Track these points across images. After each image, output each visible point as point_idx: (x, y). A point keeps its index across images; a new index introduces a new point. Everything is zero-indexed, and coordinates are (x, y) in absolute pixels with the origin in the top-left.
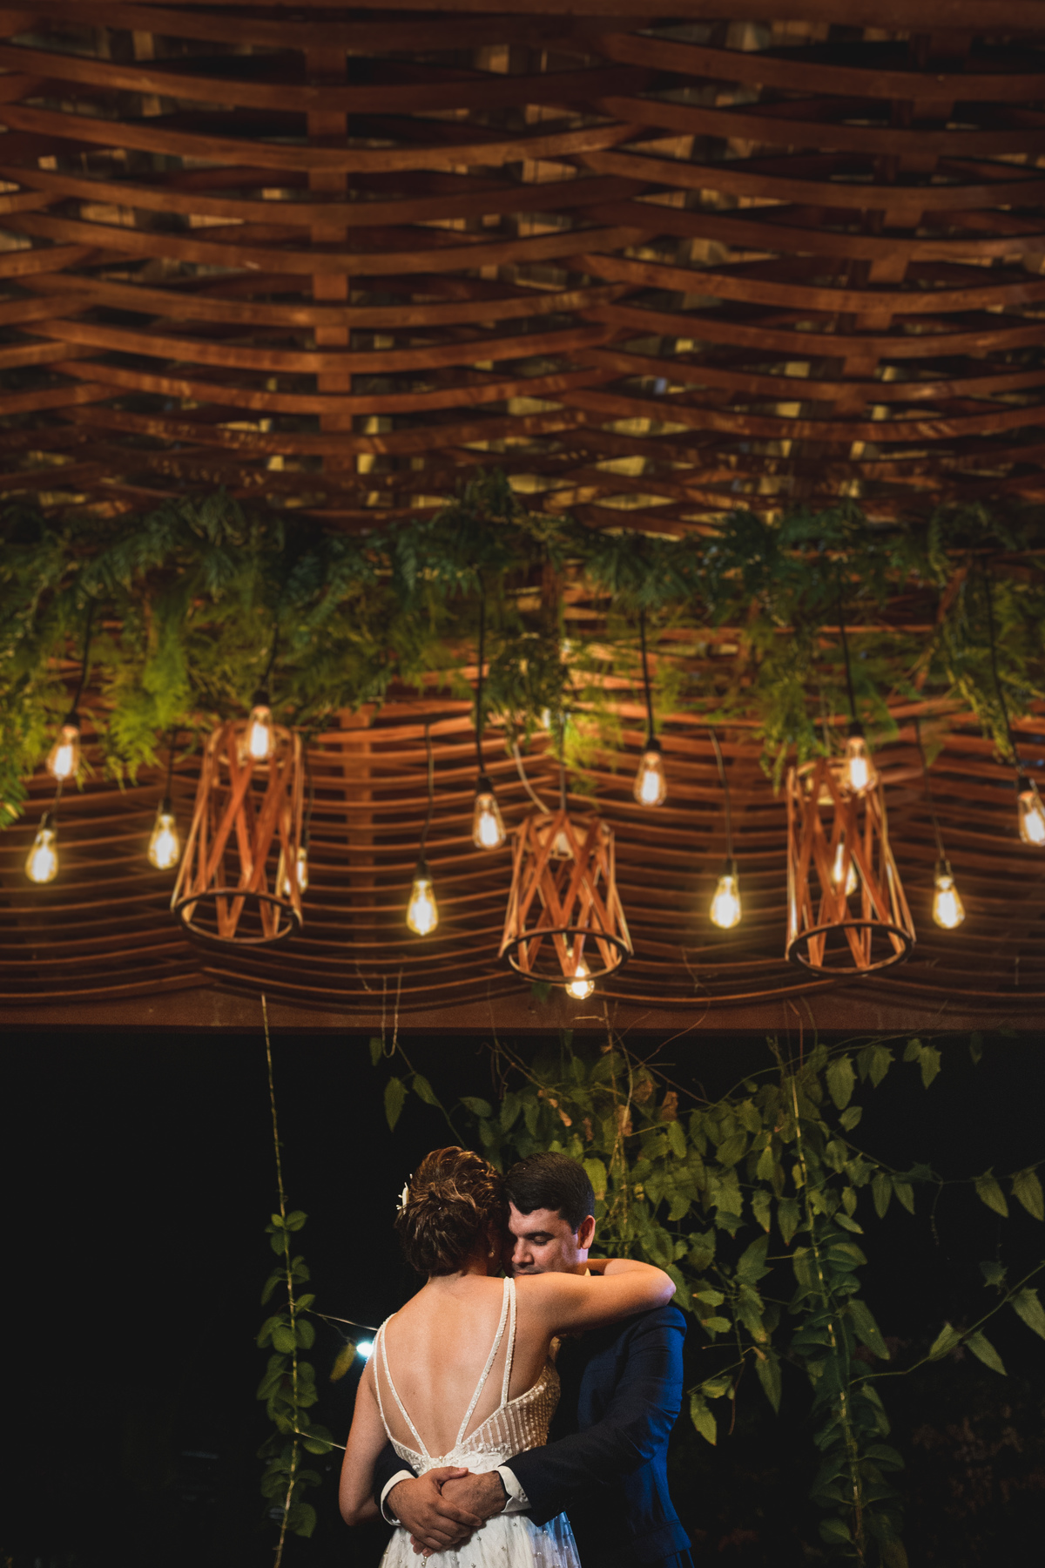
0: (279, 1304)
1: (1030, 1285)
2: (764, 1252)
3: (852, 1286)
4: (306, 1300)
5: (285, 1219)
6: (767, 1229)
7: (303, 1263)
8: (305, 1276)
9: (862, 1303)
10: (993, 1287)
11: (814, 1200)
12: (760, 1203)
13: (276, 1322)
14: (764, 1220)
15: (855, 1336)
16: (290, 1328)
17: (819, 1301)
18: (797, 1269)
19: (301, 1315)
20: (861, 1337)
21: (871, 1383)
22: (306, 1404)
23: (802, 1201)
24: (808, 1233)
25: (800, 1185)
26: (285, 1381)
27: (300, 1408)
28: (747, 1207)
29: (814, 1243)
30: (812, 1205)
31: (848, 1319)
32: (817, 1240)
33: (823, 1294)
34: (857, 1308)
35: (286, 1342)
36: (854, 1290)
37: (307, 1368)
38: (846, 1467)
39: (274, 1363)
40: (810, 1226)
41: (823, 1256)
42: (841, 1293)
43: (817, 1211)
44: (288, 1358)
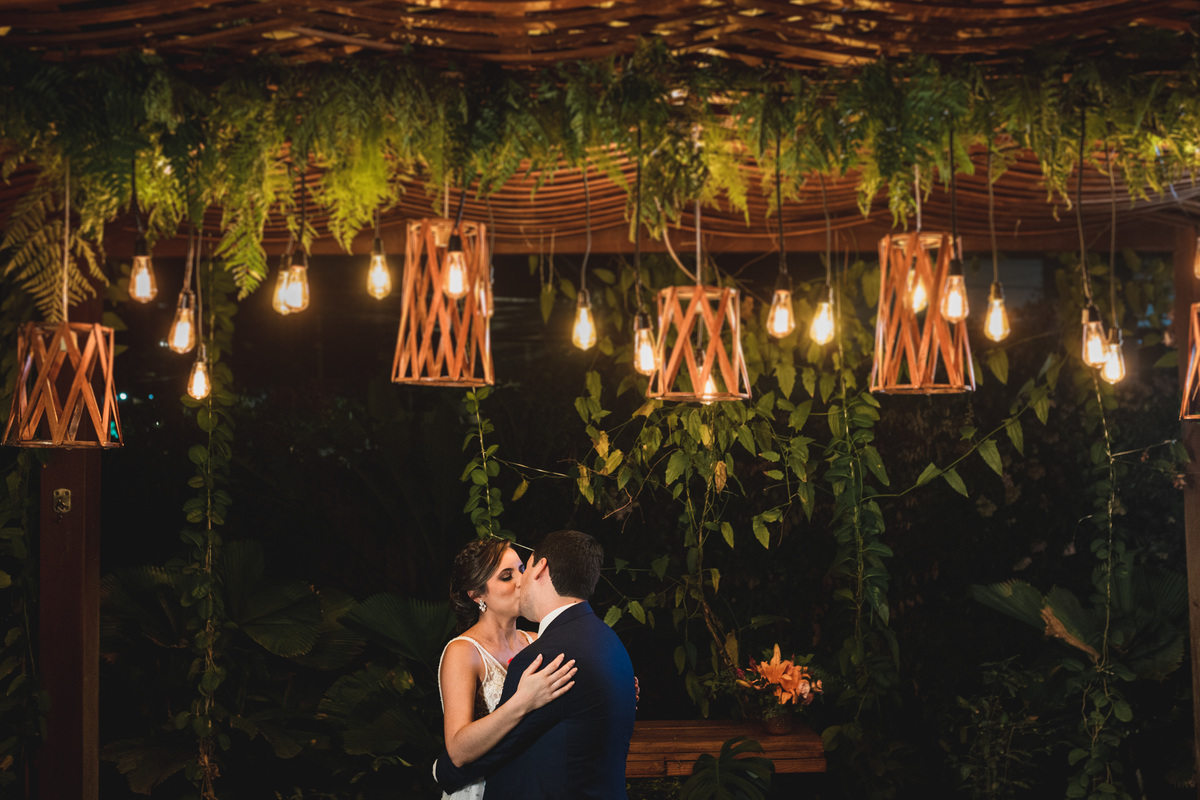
0: (474, 451)
1: (991, 438)
2: (809, 410)
3: (868, 437)
4: (493, 448)
5: (476, 395)
6: (812, 395)
7: (489, 422)
8: (491, 428)
9: (875, 449)
10: (967, 440)
11: (847, 378)
12: (808, 379)
13: (473, 465)
14: (810, 389)
15: (867, 467)
16: (482, 469)
17: (845, 445)
18: (830, 421)
19: (490, 458)
20: (872, 469)
21: (875, 499)
22: (496, 514)
23: (839, 377)
24: (841, 400)
25: (837, 367)
26: (483, 504)
27: (493, 518)
28: (799, 378)
29: (844, 407)
30: (845, 381)
31: (864, 458)
32: (847, 406)
33: (848, 443)
34: (871, 451)
35: (481, 479)
36: (869, 440)
37: (496, 491)
38: (854, 554)
39: (473, 491)
40: (843, 396)
41: (850, 416)
42: (861, 441)
43: (848, 385)
44: (483, 489)
